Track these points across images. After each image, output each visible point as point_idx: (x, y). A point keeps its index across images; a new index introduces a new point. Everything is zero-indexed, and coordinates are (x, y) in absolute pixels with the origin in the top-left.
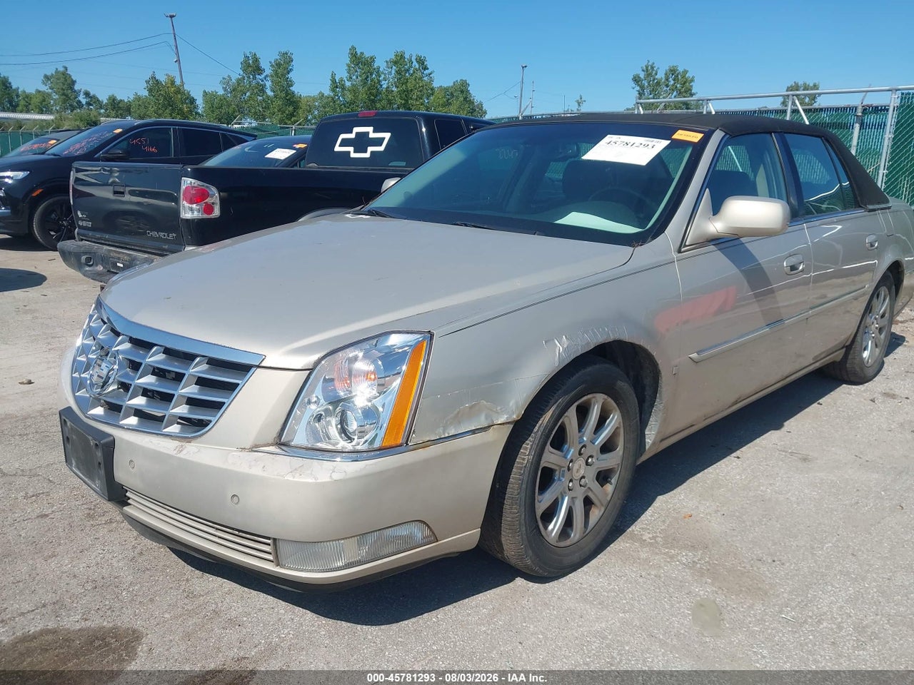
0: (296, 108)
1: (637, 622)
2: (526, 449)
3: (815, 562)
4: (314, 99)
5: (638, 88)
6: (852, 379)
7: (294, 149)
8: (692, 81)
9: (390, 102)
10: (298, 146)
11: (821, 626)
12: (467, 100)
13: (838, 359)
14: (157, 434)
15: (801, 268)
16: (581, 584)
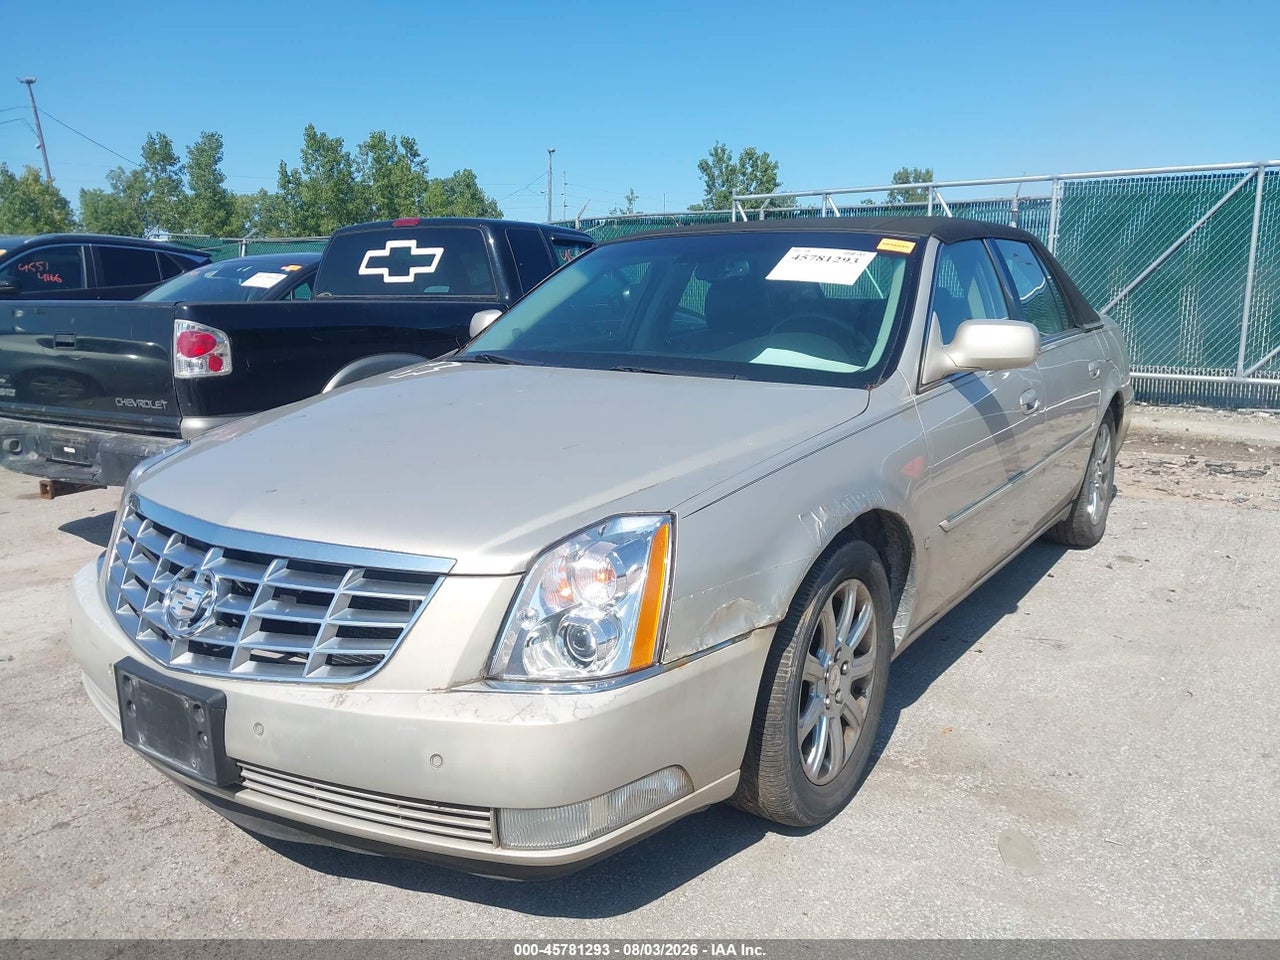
0: (229, 214)
1: (937, 869)
2: (788, 658)
3: (1117, 769)
4: (253, 200)
5: (706, 178)
6: (1079, 542)
7: (283, 272)
8: (776, 167)
9: (367, 202)
10: (288, 269)
11: (1154, 847)
12: (476, 197)
13: (1065, 519)
14: (298, 683)
15: (1036, 406)
16: (851, 830)
